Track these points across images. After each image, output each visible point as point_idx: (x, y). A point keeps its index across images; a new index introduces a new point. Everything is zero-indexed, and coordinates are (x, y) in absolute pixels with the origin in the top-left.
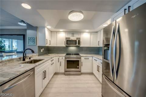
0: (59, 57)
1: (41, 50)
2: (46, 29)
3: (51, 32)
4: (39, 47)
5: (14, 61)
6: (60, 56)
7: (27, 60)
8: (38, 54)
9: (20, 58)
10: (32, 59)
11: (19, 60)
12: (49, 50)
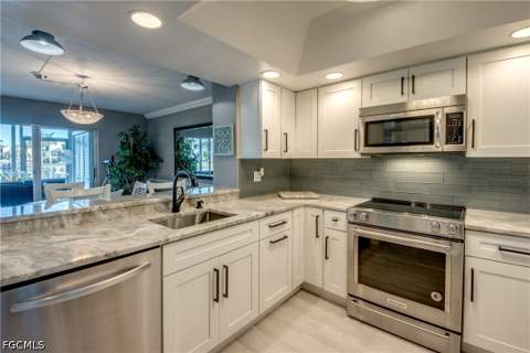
0: (319, 212)
1: (256, 173)
2: (264, 87)
3: (296, 92)
4: (244, 162)
5: (147, 209)
6: (324, 209)
7: (186, 210)
8: (238, 190)
9: (166, 203)
10: (206, 207)
11: (163, 207)
12: (292, 176)
